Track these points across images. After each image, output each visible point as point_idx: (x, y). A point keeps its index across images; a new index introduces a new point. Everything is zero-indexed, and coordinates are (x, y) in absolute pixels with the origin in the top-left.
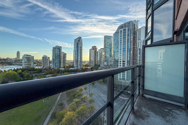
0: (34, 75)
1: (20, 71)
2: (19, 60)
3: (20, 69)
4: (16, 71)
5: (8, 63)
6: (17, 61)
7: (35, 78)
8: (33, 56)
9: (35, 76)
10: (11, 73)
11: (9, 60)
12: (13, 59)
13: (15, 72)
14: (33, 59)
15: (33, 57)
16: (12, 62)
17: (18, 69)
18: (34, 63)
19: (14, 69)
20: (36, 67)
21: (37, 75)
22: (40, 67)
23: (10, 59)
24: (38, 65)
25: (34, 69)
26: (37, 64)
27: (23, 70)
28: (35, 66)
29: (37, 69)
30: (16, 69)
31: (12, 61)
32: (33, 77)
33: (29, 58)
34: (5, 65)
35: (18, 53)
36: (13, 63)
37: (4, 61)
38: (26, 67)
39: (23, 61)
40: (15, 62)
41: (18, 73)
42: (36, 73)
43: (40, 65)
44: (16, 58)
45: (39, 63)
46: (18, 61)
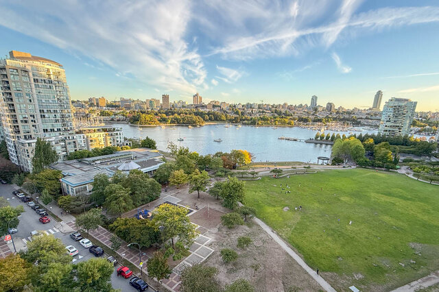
0: (401, 158)
1: (371, 141)
2: (376, 115)
3: (372, 137)
4: (362, 141)
5: (354, 120)
6: (371, 117)
7: (404, 167)
8: (416, 103)
9: (404, 161)
10: (352, 143)
11: (357, 114)
12: (365, 110)
13: (359, 143)
14: (414, 110)
15: (415, 106)
16: (361, 118)
17: (367, 137)
18: (414, 124)
19: (361, 135)
20: (416, 137)
21: (411, 161)
22: (428, 139)
23: (359, 110)
24: (425, 130)
25: (405, 142)
26: (421, 126)
27: (378, 140)
28: (413, 132)
29: (415, 143)
30: (363, 135)
31: (361, 116)
32: (396, 162)
33: (400, 108)
34: (348, 124)
35: (379, 95)
36: (362, 121)
37: (347, 116)
38: (387, 133)
39: (383, 118)
40: (367, 118)
41: (365, 145)
42: (409, 153)
43: (428, 132)
44: (370, 109)
45: (430, 124)
46: (374, 117)
